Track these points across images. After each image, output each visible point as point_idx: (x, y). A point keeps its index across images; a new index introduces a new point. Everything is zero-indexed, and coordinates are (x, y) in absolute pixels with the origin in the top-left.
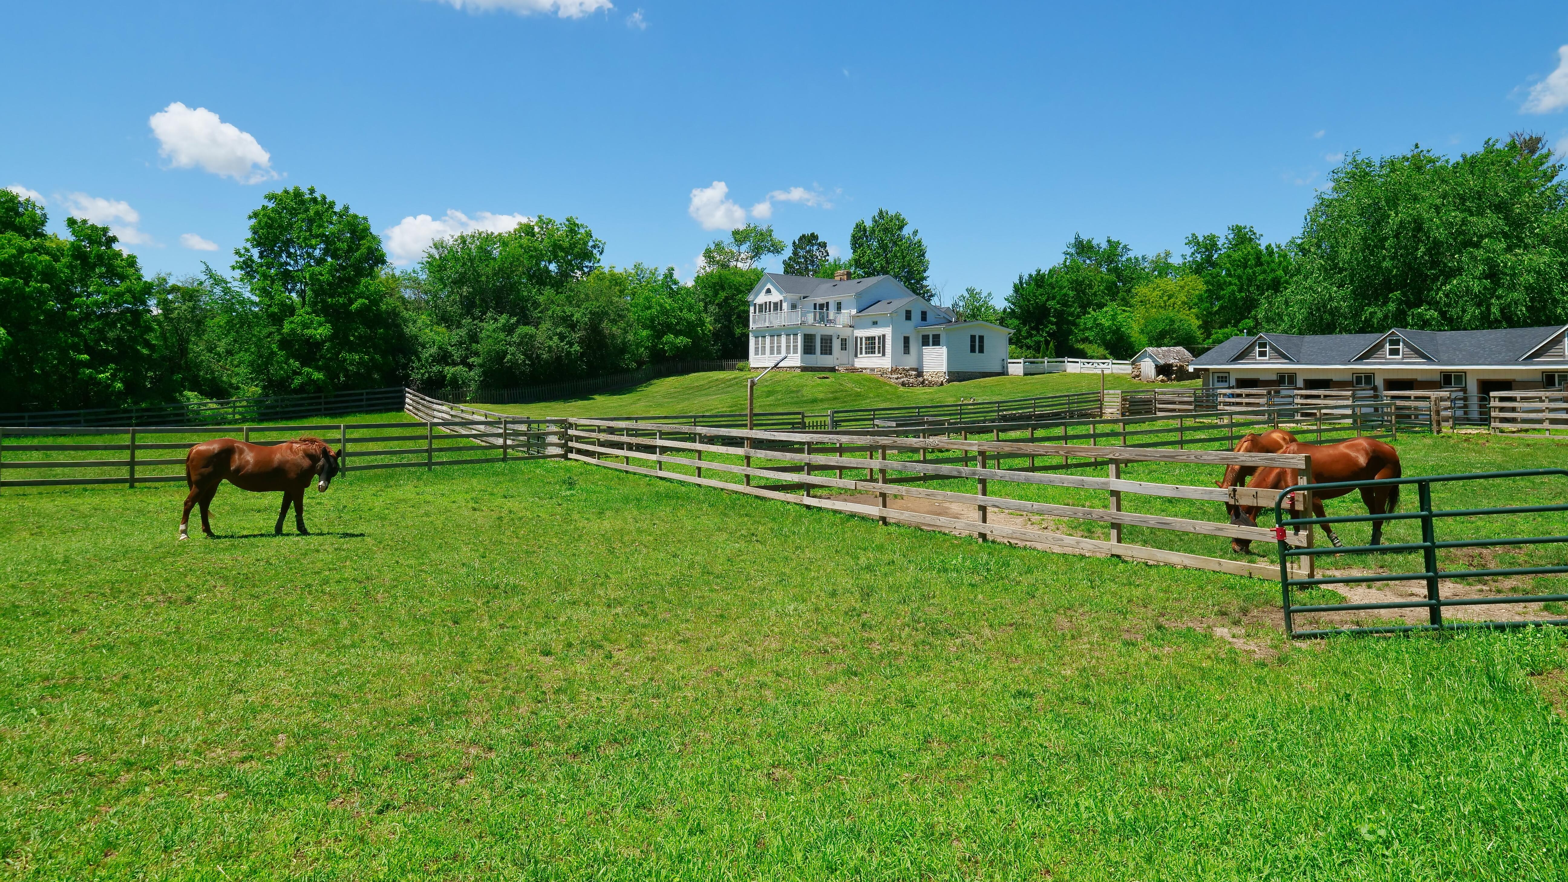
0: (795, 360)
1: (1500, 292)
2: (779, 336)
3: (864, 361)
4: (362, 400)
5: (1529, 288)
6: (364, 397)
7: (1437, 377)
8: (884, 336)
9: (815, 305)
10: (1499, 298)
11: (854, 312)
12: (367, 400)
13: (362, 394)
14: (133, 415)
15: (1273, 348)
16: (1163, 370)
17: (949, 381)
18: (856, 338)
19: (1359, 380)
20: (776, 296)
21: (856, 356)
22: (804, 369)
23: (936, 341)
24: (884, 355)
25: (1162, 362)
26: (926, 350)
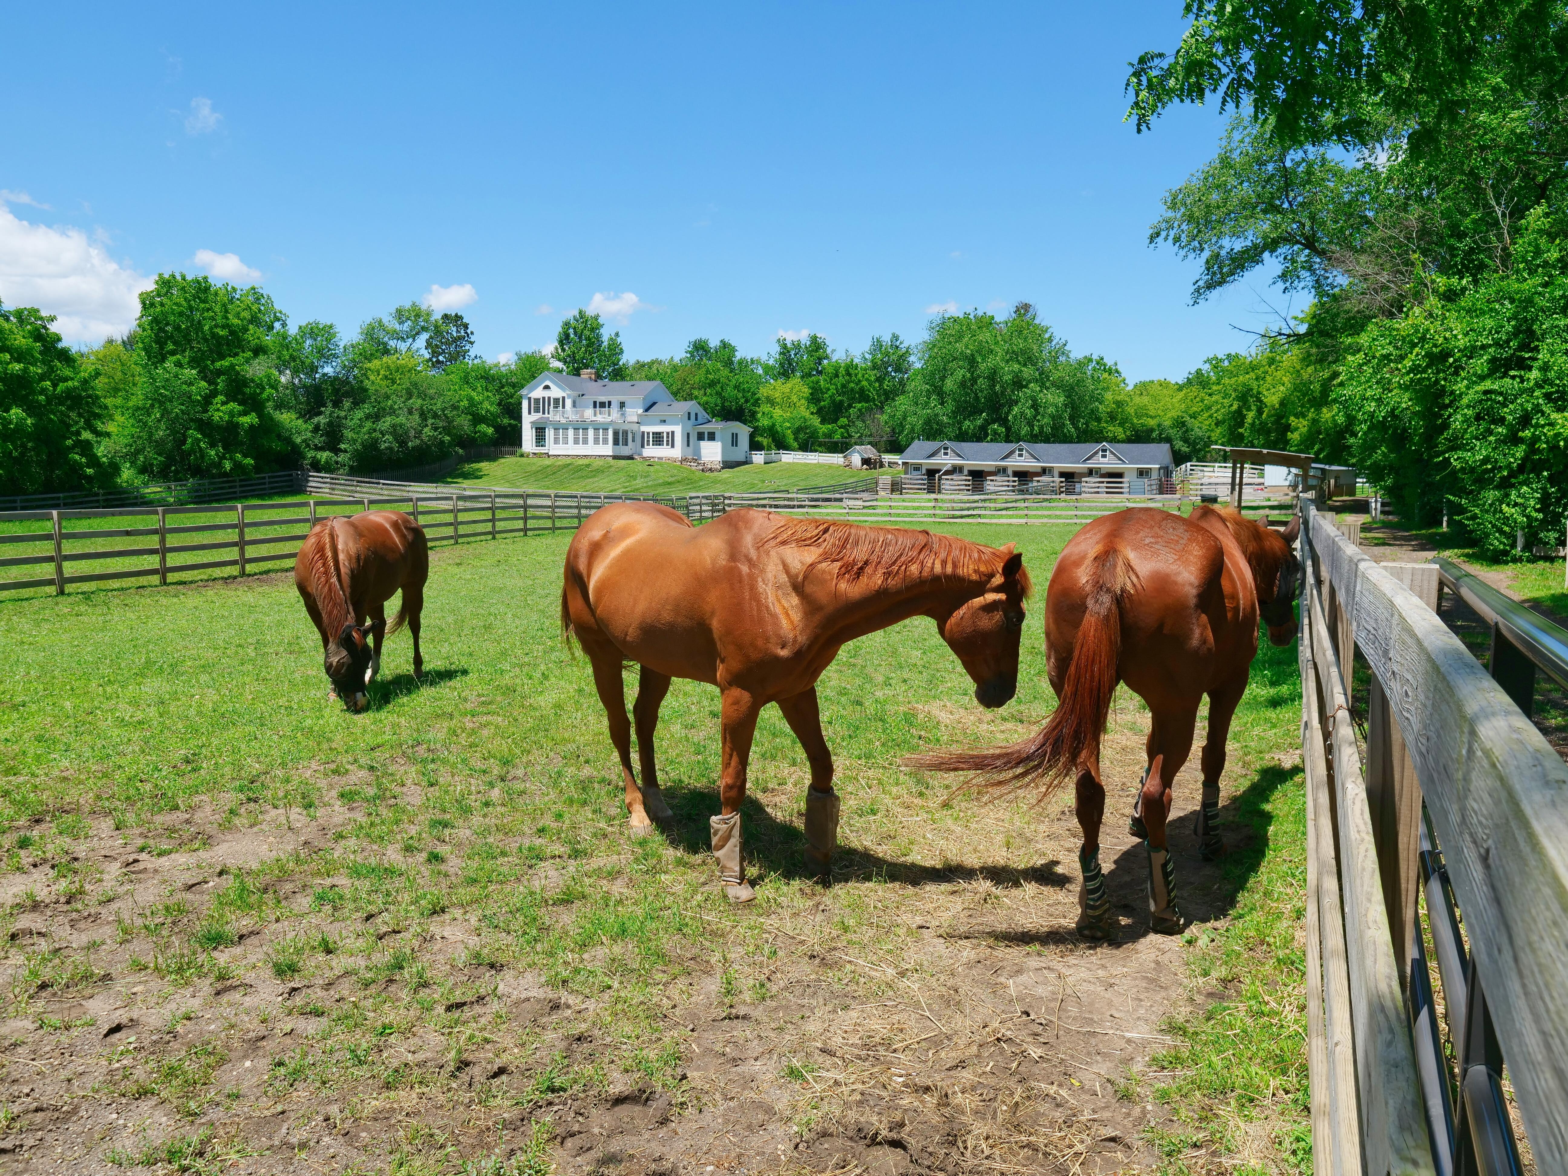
0: (608, 449)
1: (1039, 417)
2: (585, 429)
3: (650, 451)
4: (264, 484)
5: (1053, 417)
6: (267, 480)
7: (1039, 470)
8: (673, 433)
9: (595, 403)
10: (1038, 421)
11: (640, 411)
12: (270, 483)
13: (264, 478)
14: (101, 498)
15: (953, 450)
16: (866, 461)
17: (723, 468)
18: (643, 433)
19: (999, 471)
20: (556, 392)
21: (643, 446)
22: (615, 457)
23: (712, 437)
24: (673, 446)
25: (866, 456)
26: (702, 443)
